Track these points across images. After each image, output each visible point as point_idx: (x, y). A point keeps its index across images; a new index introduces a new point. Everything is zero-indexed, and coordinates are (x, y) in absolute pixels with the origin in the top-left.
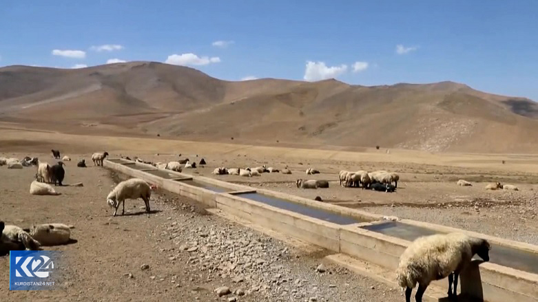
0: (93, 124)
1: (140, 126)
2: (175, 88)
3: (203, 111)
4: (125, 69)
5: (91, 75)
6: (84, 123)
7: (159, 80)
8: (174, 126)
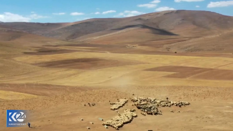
0: (134, 46)
1: (166, 46)
2: (194, 23)
3: (214, 36)
4: (159, 15)
5: (136, 20)
6: (129, 45)
7: (183, 20)
8: (190, 46)
